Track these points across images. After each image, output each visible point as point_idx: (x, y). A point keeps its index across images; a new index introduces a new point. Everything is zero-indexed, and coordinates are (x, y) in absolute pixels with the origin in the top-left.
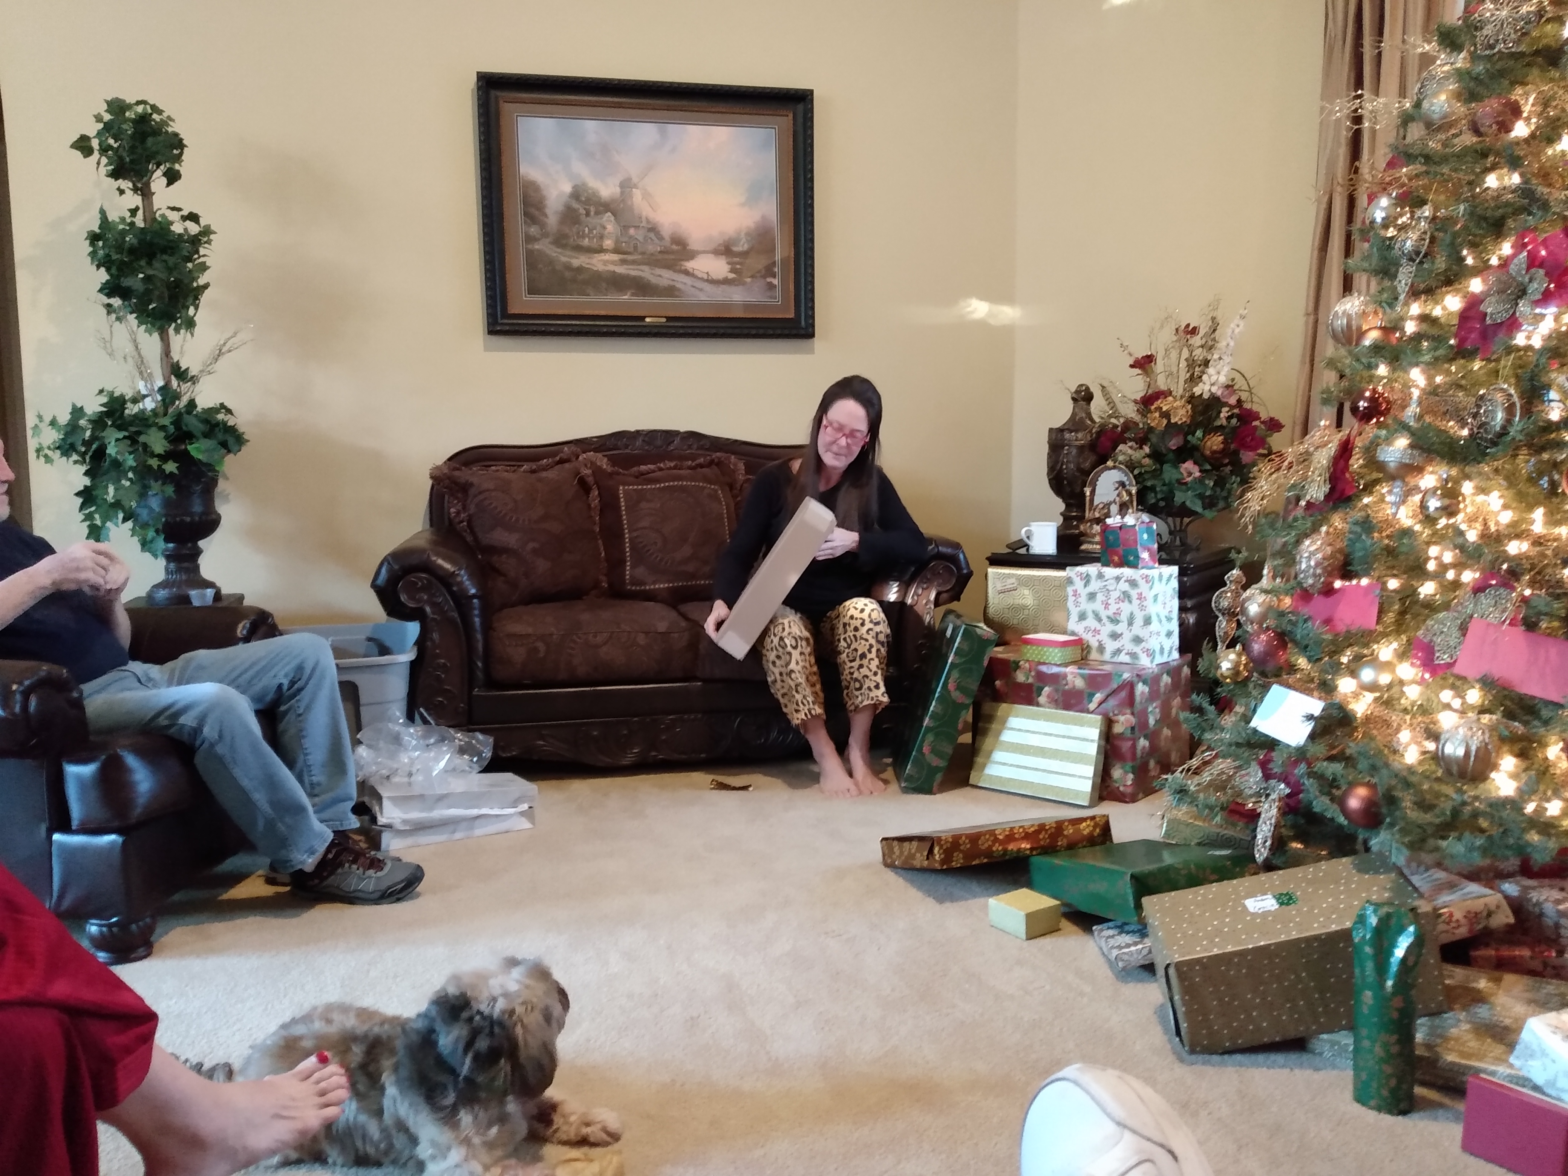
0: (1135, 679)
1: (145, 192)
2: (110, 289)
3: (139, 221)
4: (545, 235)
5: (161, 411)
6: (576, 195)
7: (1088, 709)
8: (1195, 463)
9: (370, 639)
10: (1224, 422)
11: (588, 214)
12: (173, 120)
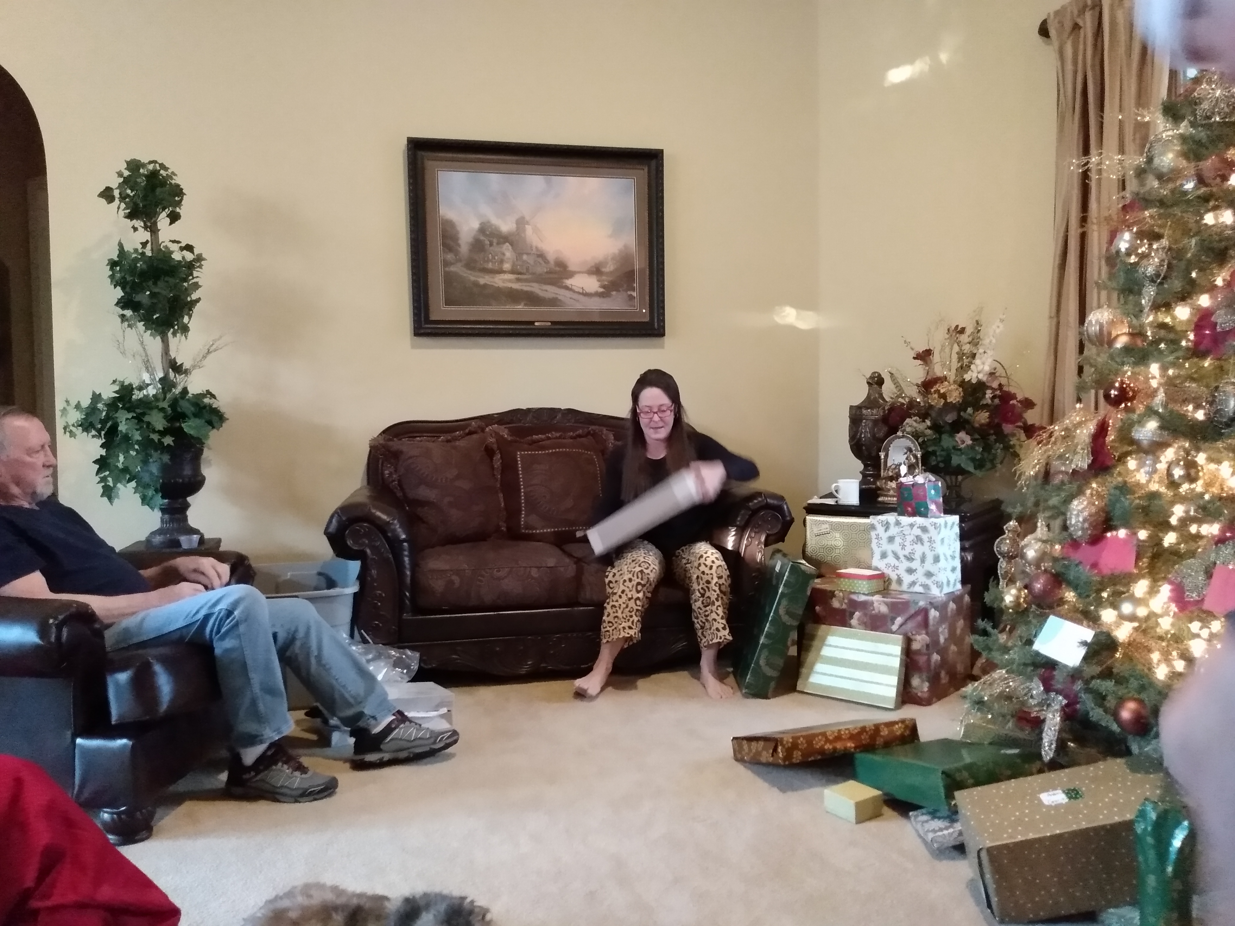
0: (929, 607)
1: (153, 229)
2: (124, 303)
3: (149, 253)
4: (459, 260)
5: (161, 396)
6: (482, 230)
7: (891, 630)
8: (967, 433)
9: (320, 574)
10: (989, 402)
11: (491, 244)
12: (175, 175)
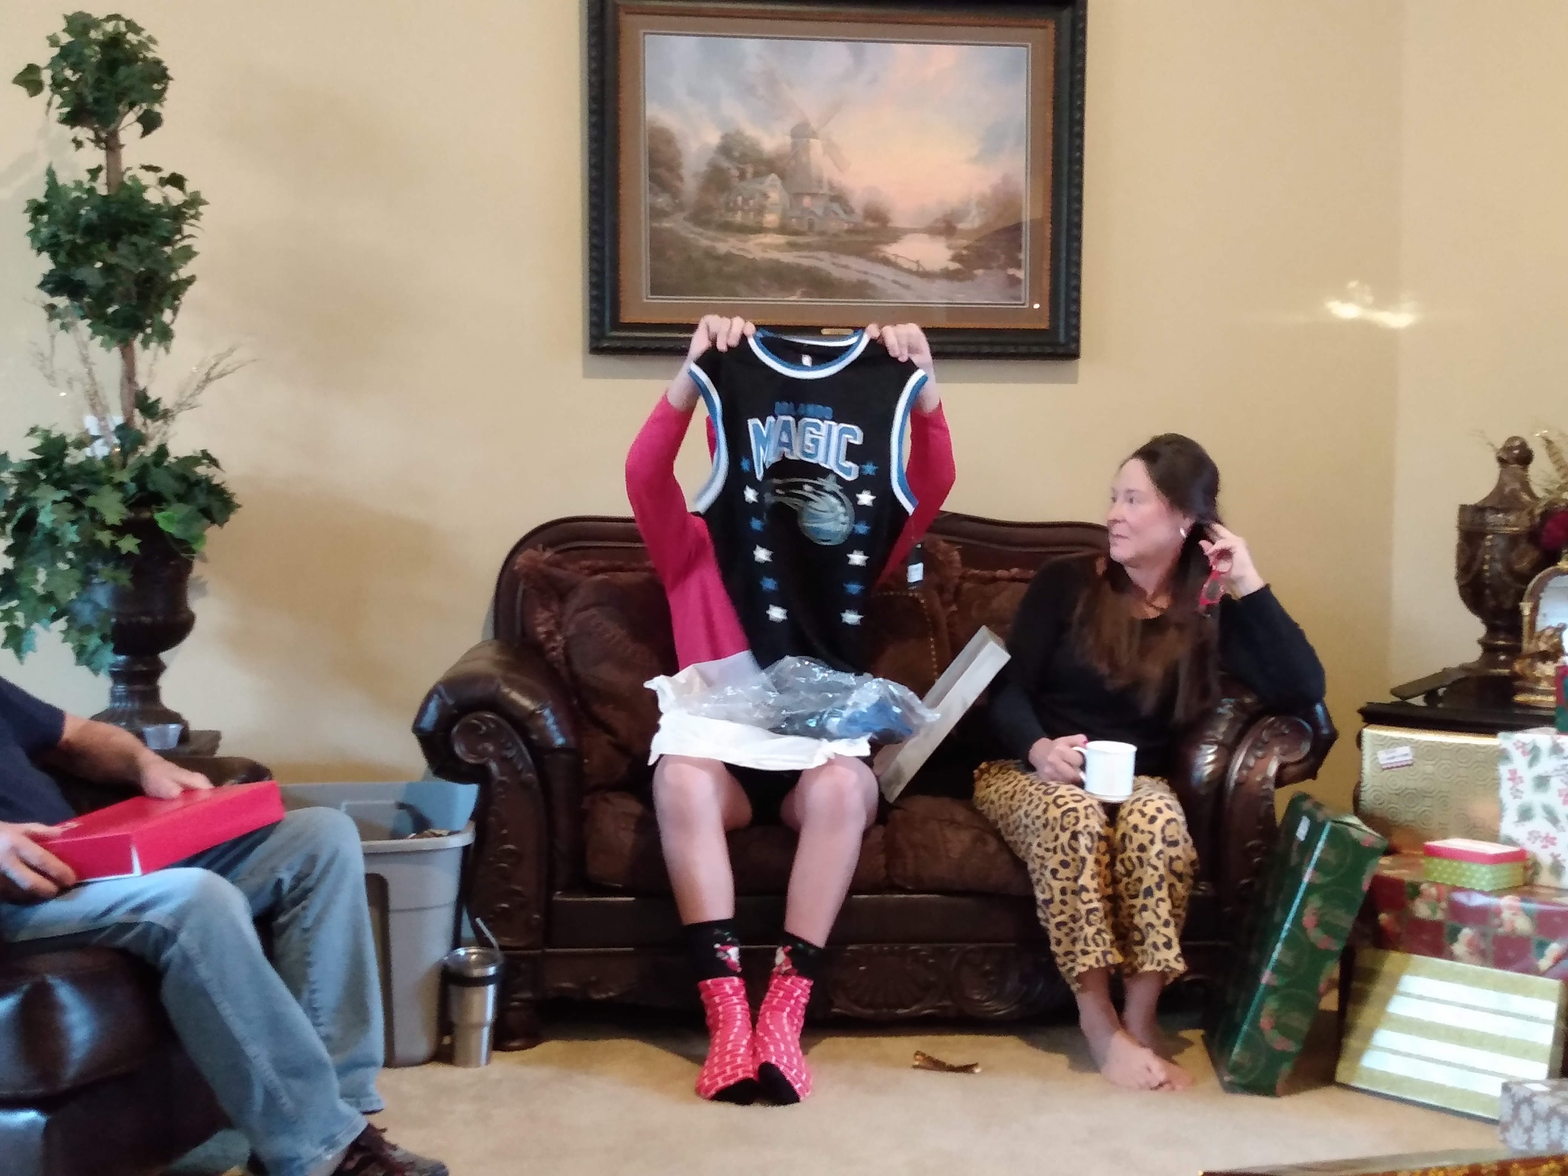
1: (111, 145)
2: (55, 283)
3: (101, 186)
4: (680, 207)
5: (117, 461)
6: (726, 148)
9: (402, 806)
11: (742, 176)
12: (155, 42)
